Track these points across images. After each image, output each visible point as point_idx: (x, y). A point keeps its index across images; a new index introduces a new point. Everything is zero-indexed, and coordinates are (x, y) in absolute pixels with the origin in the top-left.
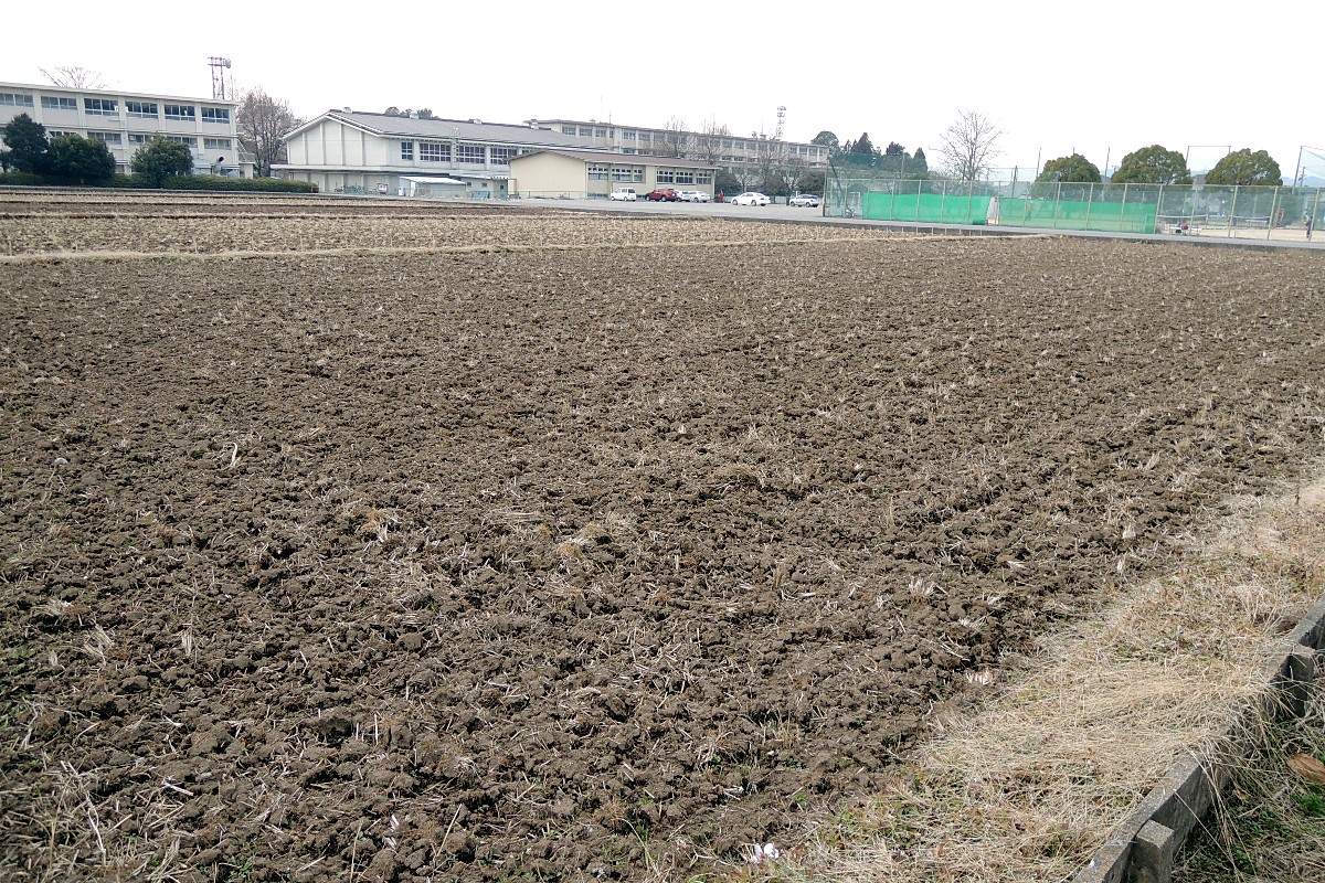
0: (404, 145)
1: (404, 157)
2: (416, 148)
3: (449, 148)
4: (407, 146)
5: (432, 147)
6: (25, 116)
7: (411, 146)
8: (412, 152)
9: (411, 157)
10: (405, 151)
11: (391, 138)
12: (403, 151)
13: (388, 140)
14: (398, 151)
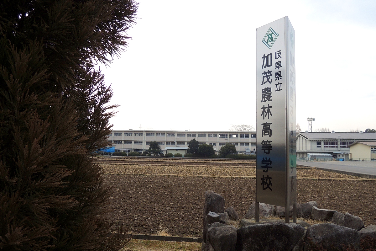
0: (317, 143)
1: (318, 147)
2: (323, 143)
3: (337, 143)
5: (329, 143)
6: (194, 139)
7: (320, 143)
8: (321, 145)
9: (320, 147)
10: (318, 145)
11: (312, 140)
12: (317, 145)
13: (311, 141)
14: (315, 145)
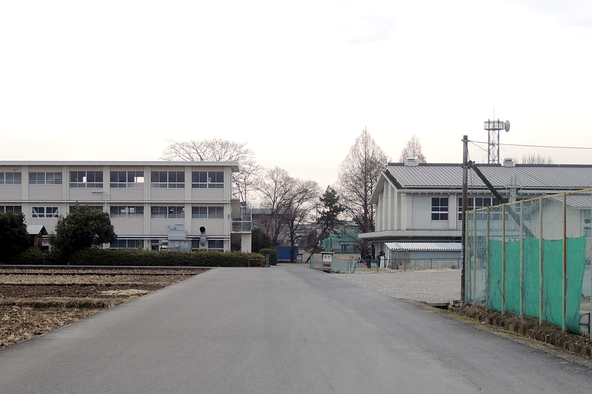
0: (435, 202)
1: (435, 217)
2: (453, 204)
4: (439, 203)
7: (445, 202)
8: (447, 210)
9: (445, 217)
10: (437, 210)
11: (415, 192)
12: (433, 209)
13: (411, 197)
14: (426, 209)
